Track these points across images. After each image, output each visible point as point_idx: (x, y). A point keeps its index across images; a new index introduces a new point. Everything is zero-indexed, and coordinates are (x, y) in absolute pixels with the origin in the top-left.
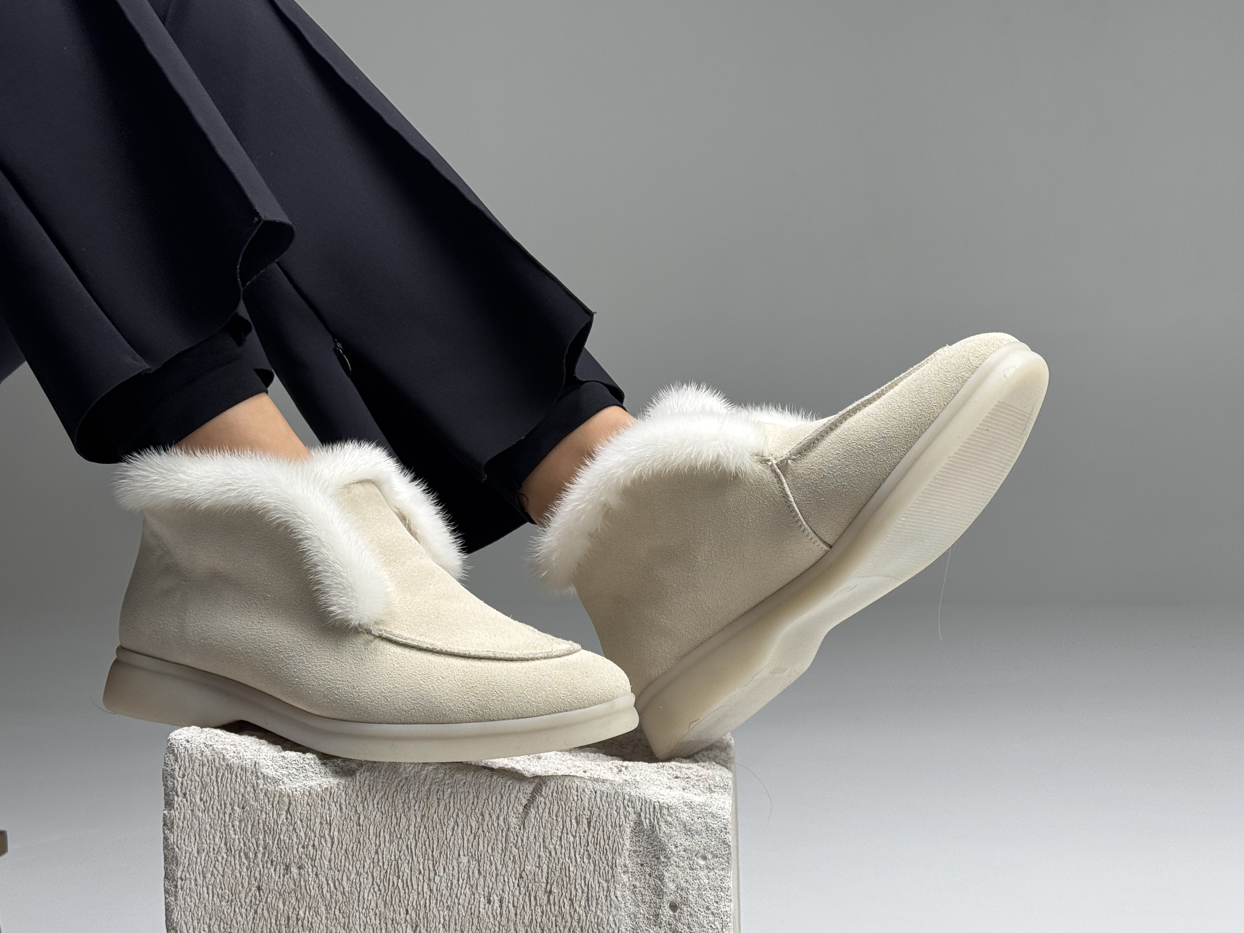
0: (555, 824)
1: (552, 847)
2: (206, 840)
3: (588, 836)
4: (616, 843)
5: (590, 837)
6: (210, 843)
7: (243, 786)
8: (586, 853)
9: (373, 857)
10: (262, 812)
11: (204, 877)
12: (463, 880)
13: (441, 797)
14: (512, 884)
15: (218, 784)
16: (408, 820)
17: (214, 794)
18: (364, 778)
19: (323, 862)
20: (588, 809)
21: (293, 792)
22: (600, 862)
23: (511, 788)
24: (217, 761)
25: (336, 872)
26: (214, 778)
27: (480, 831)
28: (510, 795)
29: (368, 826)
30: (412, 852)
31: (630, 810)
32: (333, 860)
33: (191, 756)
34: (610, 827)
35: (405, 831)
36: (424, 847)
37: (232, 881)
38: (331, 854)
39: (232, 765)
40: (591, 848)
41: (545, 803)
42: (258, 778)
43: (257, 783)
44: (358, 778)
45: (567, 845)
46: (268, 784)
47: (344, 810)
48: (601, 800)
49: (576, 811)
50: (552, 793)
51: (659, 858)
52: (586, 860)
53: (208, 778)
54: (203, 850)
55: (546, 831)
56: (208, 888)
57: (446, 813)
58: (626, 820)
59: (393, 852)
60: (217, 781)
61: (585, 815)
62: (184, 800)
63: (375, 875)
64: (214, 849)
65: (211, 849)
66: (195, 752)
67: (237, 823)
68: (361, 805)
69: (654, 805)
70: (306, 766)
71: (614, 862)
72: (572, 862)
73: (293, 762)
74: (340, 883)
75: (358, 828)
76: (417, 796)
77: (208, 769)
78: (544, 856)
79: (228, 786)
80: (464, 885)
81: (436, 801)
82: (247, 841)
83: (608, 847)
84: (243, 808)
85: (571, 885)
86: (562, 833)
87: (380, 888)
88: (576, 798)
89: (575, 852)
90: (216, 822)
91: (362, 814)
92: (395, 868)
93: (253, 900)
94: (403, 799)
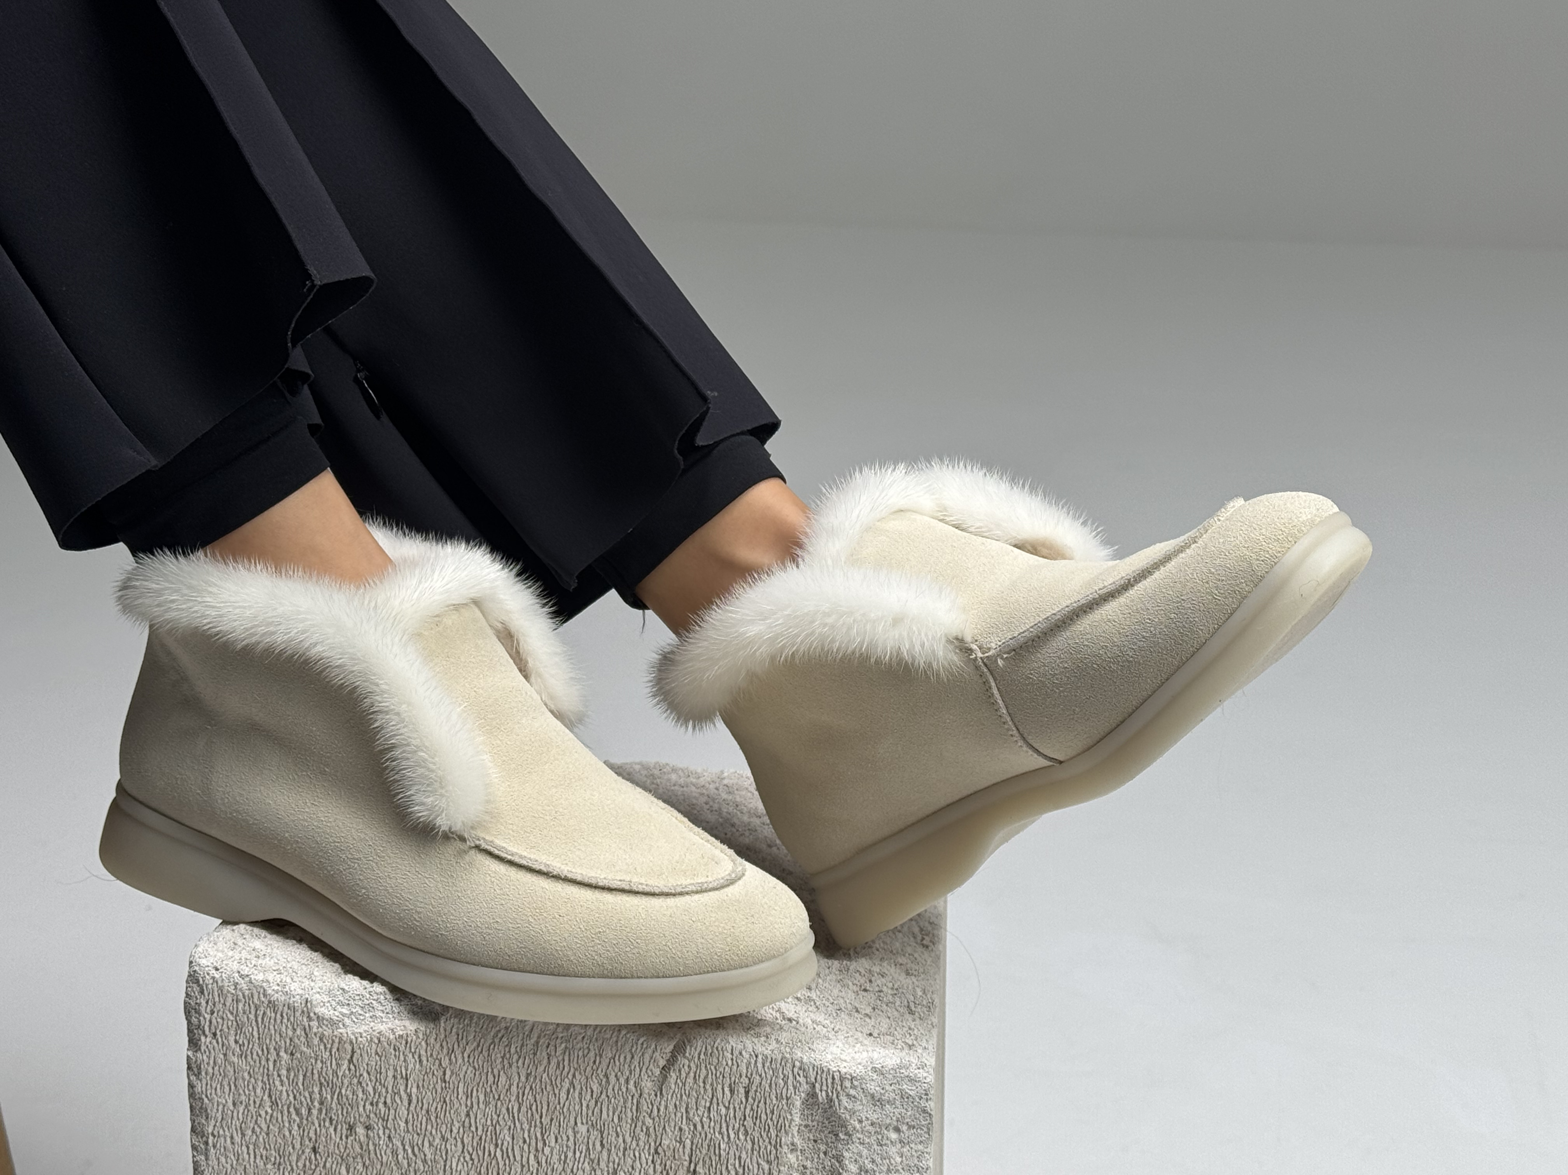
0: (702, 1092)
1: (697, 1119)
2: (244, 1091)
3: (745, 1108)
4: (782, 1118)
5: (748, 1111)
6: (249, 1095)
7: (290, 1027)
8: (742, 1129)
9: (463, 1119)
10: (316, 1060)
11: (243, 1135)
12: (581, 1153)
13: (553, 1053)
14: (645, 1161)
15: (257, 1024)
16: (509, 1078)
17: (253, 1037)
18: (452, 1025)
19: (398, 1124)
20: (747, 1076)
21: (356, 1038)
22: (761, 1140)
23: (645, 1046)
24: (256, 997)
25: (415, 1136)
26: (252, 1016)
27: (603, 1096)
28: (643, 1055)
29: (456, 1083)
30: (514, 1117)
31: (802, 1079)
32: (411, 1122)
33: (221, 989)
34: (774, 1099)
35: (504, 1091)
36: (529, 1111)
37: (279, 1140)
38: (408, 1114)
39: (276, 1003)
40: (749, 1122)
41: (689, 1066)
42: (310, 1019)
43: (309, 1025)
44: (442, 1025)
45: (718, 1118)
46: (324, 1027)
47: (425, 1062)
48: (764, 1066)
49: (730, 1078)
50: (699, 1054)
51: (837, 1135)
52: (742, 1137)
53: (245, 1017)
54: (241, 1103)
55: (689, 1100)
56: (248, 1148)
57: (558, 1072)
58: (795, 1092)
59: (490, 1116)
60: (256, 1021)
61: (742, 1083)
62: (214, 1041)
63: (466, 1141)
64: (255, 1102)
65: (251, 1102)
66: (226, 984)
67: (284, 1072)
68: (447, 1058)
69: (833, 1076)
70: (374, 1002)
71: (778, 1140)
72: (723, 1138)
73: (357, 998)
74: (419, 1149)
75: (444, 1085)
76: (521, 1049)
77: (244, 1005)
78: (687, 1129)
79: (272, 1027)
80: (582, 1160)
81: (546, 1057)
82: (298, 1094)
83: (771, 1123)
84: (292, 1054)
85: (721, 1165)
86: (711, 1103)
87: (473, 1157)
88: (730, 1063)
89: (728, 1127)
90: (256, 1069)
91: (448, 1069)
92: (491, 1135)
93: (308, 1163)
94: (503, 1053)
